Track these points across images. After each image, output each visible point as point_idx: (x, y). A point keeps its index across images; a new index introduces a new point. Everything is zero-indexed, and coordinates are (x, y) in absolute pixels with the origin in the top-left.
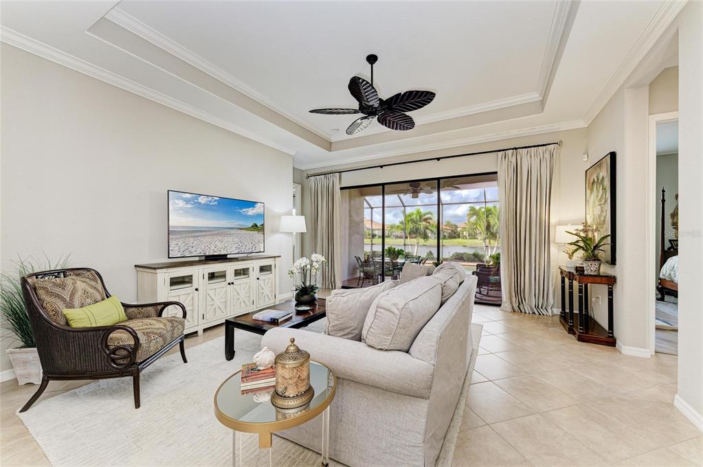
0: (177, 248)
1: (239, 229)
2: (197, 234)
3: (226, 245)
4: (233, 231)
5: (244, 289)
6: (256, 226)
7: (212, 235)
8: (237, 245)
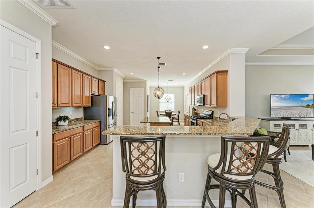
0: (273, 114)
1: (299, 107)
2: (281, 109)
3: (293, 114)
4: (297, 108)
5: (304, 133)
6: (309, 105)
7: (287, 109)
8: (298, 114)
